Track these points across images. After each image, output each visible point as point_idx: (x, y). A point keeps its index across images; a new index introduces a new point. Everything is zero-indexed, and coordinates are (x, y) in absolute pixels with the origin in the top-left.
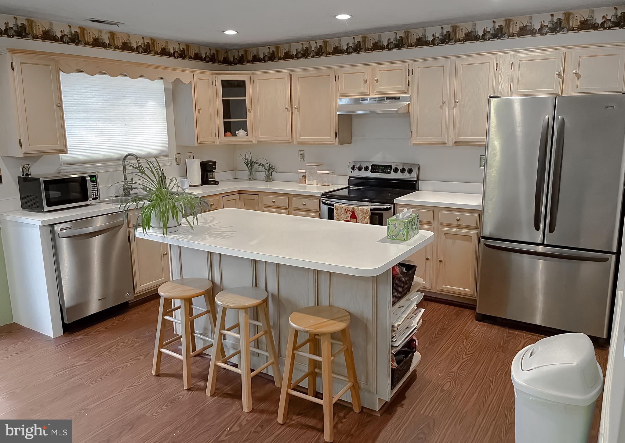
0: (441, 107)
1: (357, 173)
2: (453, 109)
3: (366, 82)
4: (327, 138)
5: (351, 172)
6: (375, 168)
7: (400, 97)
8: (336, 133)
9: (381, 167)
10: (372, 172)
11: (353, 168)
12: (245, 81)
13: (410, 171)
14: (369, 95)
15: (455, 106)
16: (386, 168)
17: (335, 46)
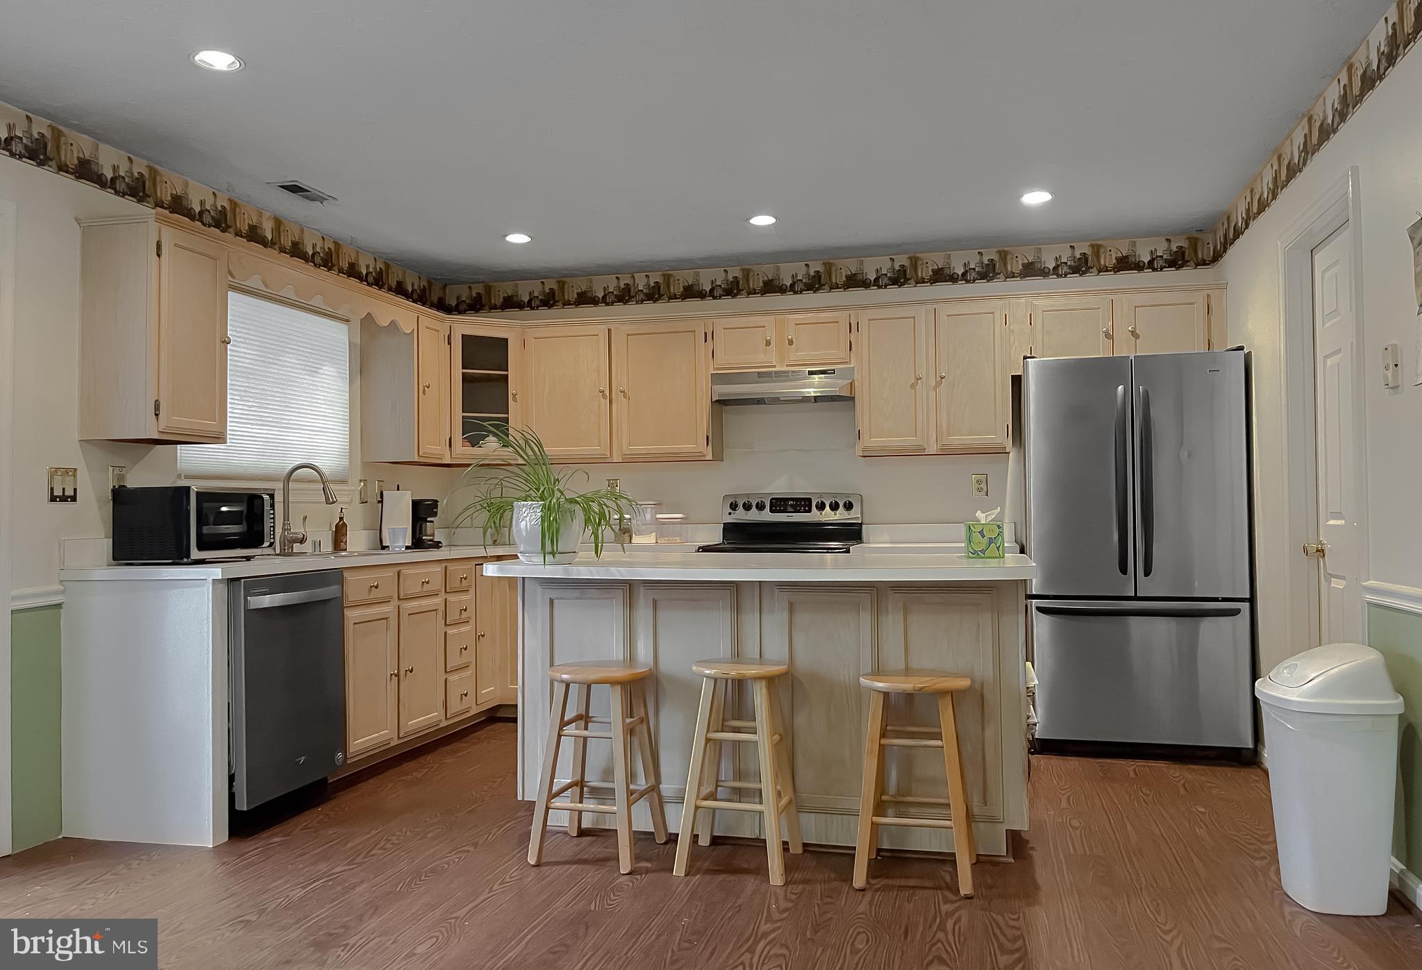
0: (913, 386)
1: (741, 516)
2: (935, 388)
3: (768, 343)
4: (687, 447)
5: (730, 514)
6: (779, 504)
7: (834, 370)
8: (707, 437)
9: (791, 503)
10: (771, 511)
11: (734, 506)
12: (506, 340)
13: (849, 506)
14: (775, 366)
15: (938, 384)
16: (803, 504)
17: (687, 284)
